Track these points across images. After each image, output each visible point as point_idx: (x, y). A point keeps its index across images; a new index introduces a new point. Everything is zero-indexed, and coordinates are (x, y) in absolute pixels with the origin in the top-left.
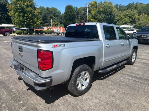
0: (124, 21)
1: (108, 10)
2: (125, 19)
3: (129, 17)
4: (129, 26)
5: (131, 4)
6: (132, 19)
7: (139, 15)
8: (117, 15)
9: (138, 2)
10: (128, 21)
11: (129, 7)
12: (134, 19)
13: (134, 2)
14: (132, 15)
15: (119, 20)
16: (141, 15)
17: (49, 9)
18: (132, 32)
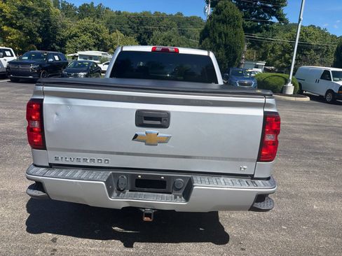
0: (83, 41)
2: (84, 38)
3: (92, 33)
4: (101, 55)
5: (87, 4)
6: (98, 39)
7: (110, 34)
8: (64, 26)
9: (101, 4)
10: (92, 42)
11: (85, 11)
12: (103, 40)
13: (92, 3)
14: (96, 29)
15: (71, 37)
16: (114, 33)
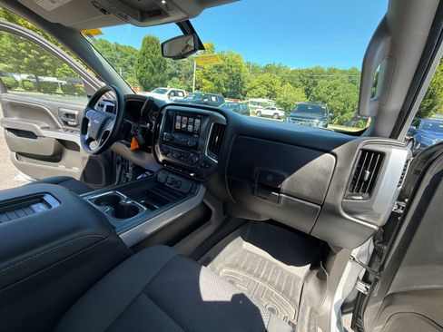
0: (259, 92)
1: (234, 69)
2: (260, 89)
3: (267, 86)
4: (266, 102)
5: (270, 65)
6: (270, 90)
7: (281, 86)
8: (249, 81)
10: (265, 92)
11: (267, 69)
12: (274, 91)
14: (271, 82)
15: (251, 89)
17: (119, 48)
18: (271, 113)
